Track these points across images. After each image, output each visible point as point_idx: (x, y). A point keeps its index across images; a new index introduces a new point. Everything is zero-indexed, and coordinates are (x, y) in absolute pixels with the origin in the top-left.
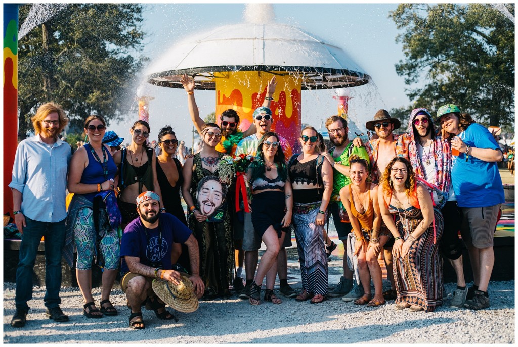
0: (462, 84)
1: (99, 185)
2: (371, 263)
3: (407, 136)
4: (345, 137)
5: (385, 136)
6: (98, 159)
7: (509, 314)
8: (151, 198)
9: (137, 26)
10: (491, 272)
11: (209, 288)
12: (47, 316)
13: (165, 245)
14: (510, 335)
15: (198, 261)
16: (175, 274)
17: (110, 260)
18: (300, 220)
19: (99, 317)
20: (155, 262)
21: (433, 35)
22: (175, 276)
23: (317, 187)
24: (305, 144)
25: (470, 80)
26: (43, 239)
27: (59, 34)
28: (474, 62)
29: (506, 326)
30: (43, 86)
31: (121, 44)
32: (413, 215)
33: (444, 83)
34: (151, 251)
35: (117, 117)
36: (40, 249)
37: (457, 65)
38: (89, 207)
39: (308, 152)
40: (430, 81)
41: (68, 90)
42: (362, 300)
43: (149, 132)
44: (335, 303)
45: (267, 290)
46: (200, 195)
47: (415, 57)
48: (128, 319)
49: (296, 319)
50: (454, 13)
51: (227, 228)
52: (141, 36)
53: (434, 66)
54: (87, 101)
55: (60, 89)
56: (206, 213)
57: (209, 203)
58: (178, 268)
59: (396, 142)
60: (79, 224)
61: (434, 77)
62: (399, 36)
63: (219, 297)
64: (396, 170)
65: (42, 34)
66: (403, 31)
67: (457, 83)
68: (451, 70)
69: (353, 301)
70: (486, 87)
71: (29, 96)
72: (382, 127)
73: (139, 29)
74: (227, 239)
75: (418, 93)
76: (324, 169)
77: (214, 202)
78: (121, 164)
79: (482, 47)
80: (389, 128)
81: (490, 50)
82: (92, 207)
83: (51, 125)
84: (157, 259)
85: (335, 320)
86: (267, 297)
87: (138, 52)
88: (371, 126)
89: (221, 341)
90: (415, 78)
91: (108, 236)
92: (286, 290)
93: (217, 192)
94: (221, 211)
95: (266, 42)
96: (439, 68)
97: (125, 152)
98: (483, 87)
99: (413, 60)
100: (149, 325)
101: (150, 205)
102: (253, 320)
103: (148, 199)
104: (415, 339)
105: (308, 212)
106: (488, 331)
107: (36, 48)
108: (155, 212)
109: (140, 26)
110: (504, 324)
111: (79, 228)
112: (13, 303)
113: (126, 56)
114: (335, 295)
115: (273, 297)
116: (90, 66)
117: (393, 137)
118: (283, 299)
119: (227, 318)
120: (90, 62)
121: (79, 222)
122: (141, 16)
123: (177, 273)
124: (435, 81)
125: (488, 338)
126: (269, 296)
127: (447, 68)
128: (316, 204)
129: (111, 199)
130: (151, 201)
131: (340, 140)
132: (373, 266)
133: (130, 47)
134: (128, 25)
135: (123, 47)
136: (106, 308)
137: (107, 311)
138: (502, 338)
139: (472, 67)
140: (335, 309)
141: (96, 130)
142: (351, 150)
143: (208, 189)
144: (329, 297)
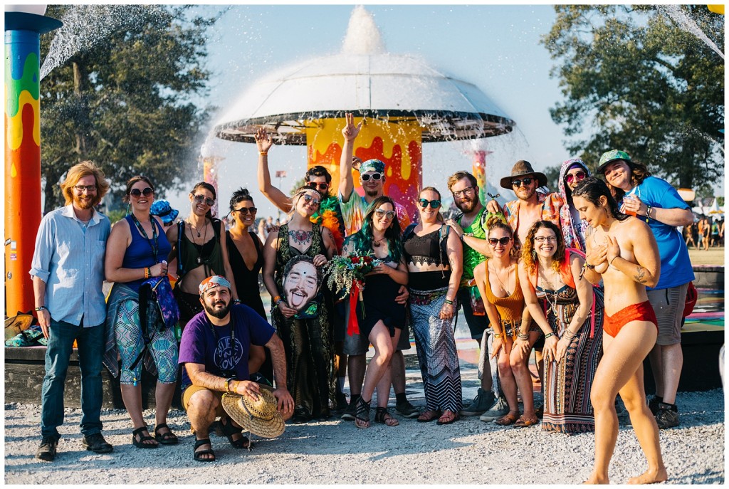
0: (641, 131)
1: (146, 269)
2: (517, 368)
3: (557, 195)
4: (476, 200)
5: (526, 196)
6: (145, 234)
7: (706, 434)
8: (219, 285)
9: (200, 63)
10: (679, 377)
11: (300, 407)
12: (83, 447)
13: (239, 348)
14: (707, 461)
15: (285, 369)
16: (253, 385)
17: (165, 371)
18: (419, 313)
19: (154, 446)
20: (225, 371)
21: (600, 66)
22: (252, 388)
23: (441, 268)
24: (423, 210)
25: (652, 126)
26: (75, 343)
27: (96, 76)
28: (657, 102)
29: (702, 449)
30: (75, 146)
31: (179, 89)
32: (569, 297)
33: (617, 132)
34: (220, 356)
35: (176, 186)
36: (73, 358)
37: (634, 106)
38: (133, 300)
39: (428, 221)
40: (597, 130)
41: (109, 151)
42: (506, 419)
43: (215, 198)
44: (470, 424)
45: (378, 409)
46: (287, 282)
47: (576, 96)
48: (192, 448)
49: (417, 446)
50: (628, 36)
51: (323, 326)
52: (206, 76)
53: (602, 109)
54: (135, 165)
55: (99, 149)
56: (294, 306)
57: (299, 292)
58: (258, 378)
59: (542, 205)
60: (121, 323)
61: (602, 124)
62: (554, 68)
63: (314, 419)
64: (542, 239)
65: (73, 76)
66: (560, 62)
67: (634, 132)
68: (626, 114)
69: (494, 421)
70: (673, 136)
71: (57, 160)
72: (522, 185)
73: (203, 67)
74: (324, 341)
75: (581, 145)
76: (450, 244)
77: (306, 291)
78: (178, 242)
79: (667, 82)
80: (531, 186)
81: (678, 86)
82: (138, 299)
83: (85, 192)
84: (229, 367)
85: (470, 446)
86: (379, 417)
87: (202, 99)
88: (507, 183)
89: (317, 475)
90: (578, 127)
91: (162, 339)
92: (405, 408)
93: (310, 277)
94: (314, 303)
95: (372, 78)
96: (610, 111)
97: (182, 226)
98: (668, 135)
99: (575, 102)
100: (220, 456)
101: (217, 294)
102: (360, 447)
103: (214, 286)
104: (578, 468)
105: (430, 303)
106: (677, 456)
107: (66, 96)
108: (224, 303)
109: (205, 63)
110: (698, 447)
111: (121, 328)
112: (38, 430)
113: (186, 103)
114: (470, 413)
115: (386, 417)
116: (138, 117)
117: (538, 198)
118: (401, 420)
119: (326, 445)
120: (139, 113)
121: (122, 320)
122: (205, 49)
123: (255, 384)
124: (605, 128)
125: (677, 465)
126: (381, 416)
127: (621, 111)
128: (441, 292)
129: (163, 288)
130: (219, 288)
131: (469, 205)
132: (519, 372)
133: (192, 92)
134: (188, 61)
135: (182, 92)
136: (162, 435)
137: (163, 439)
138: (696, 465)
139: (655, 109)
140: (470, 432)
141: (142, 195)
142: (484, 218)
143: (298, 274)
144: (463, 416)
